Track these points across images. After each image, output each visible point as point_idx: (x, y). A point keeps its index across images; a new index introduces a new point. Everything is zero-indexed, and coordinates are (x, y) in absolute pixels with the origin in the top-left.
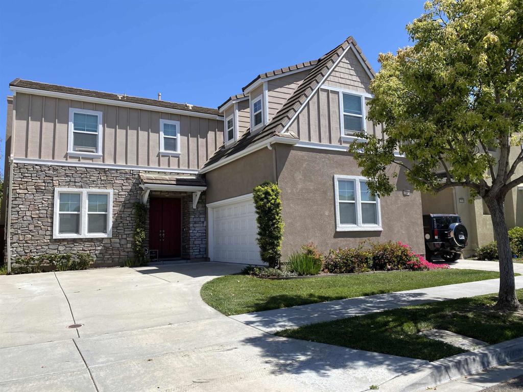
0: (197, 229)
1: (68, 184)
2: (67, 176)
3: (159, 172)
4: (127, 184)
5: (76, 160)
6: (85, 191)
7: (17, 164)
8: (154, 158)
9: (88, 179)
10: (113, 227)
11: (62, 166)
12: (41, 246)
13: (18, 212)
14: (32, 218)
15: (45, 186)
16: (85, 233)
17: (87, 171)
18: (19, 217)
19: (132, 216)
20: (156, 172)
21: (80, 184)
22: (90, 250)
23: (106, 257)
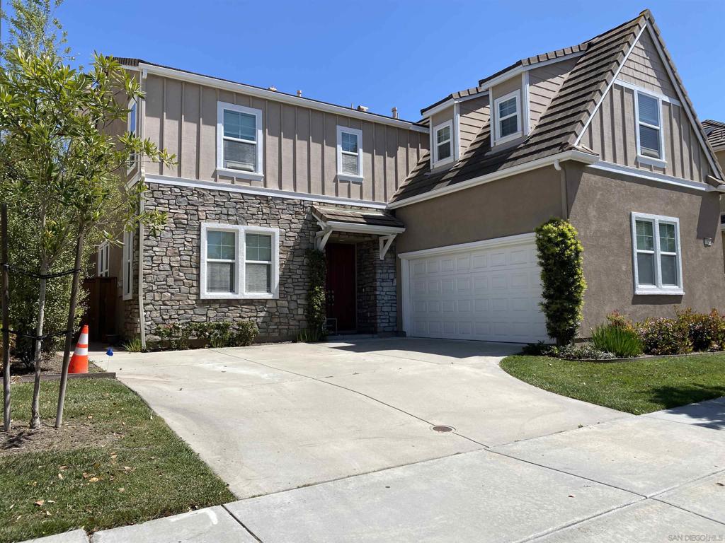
0: (385, 289)
1: (219, 217)
2: (218, 206)
3: (337, 205)
4: (296, 221)
5: (228, 182)
6: (242, 229)
7: (149, 183)
8: (330, 184)
9: (245, 211)
10: (280, 284)
11: (210, 190)
12: (184, 310)
13: (152, 257)
14: (172, 267)
15: (187, 219)
16: (243, 293)
17: (243, 199)
18: (154, 265)
19: (304, 268)
20: (333, 204)
21: (234, 218)
22: (250, 317)
23: (271, 327)
